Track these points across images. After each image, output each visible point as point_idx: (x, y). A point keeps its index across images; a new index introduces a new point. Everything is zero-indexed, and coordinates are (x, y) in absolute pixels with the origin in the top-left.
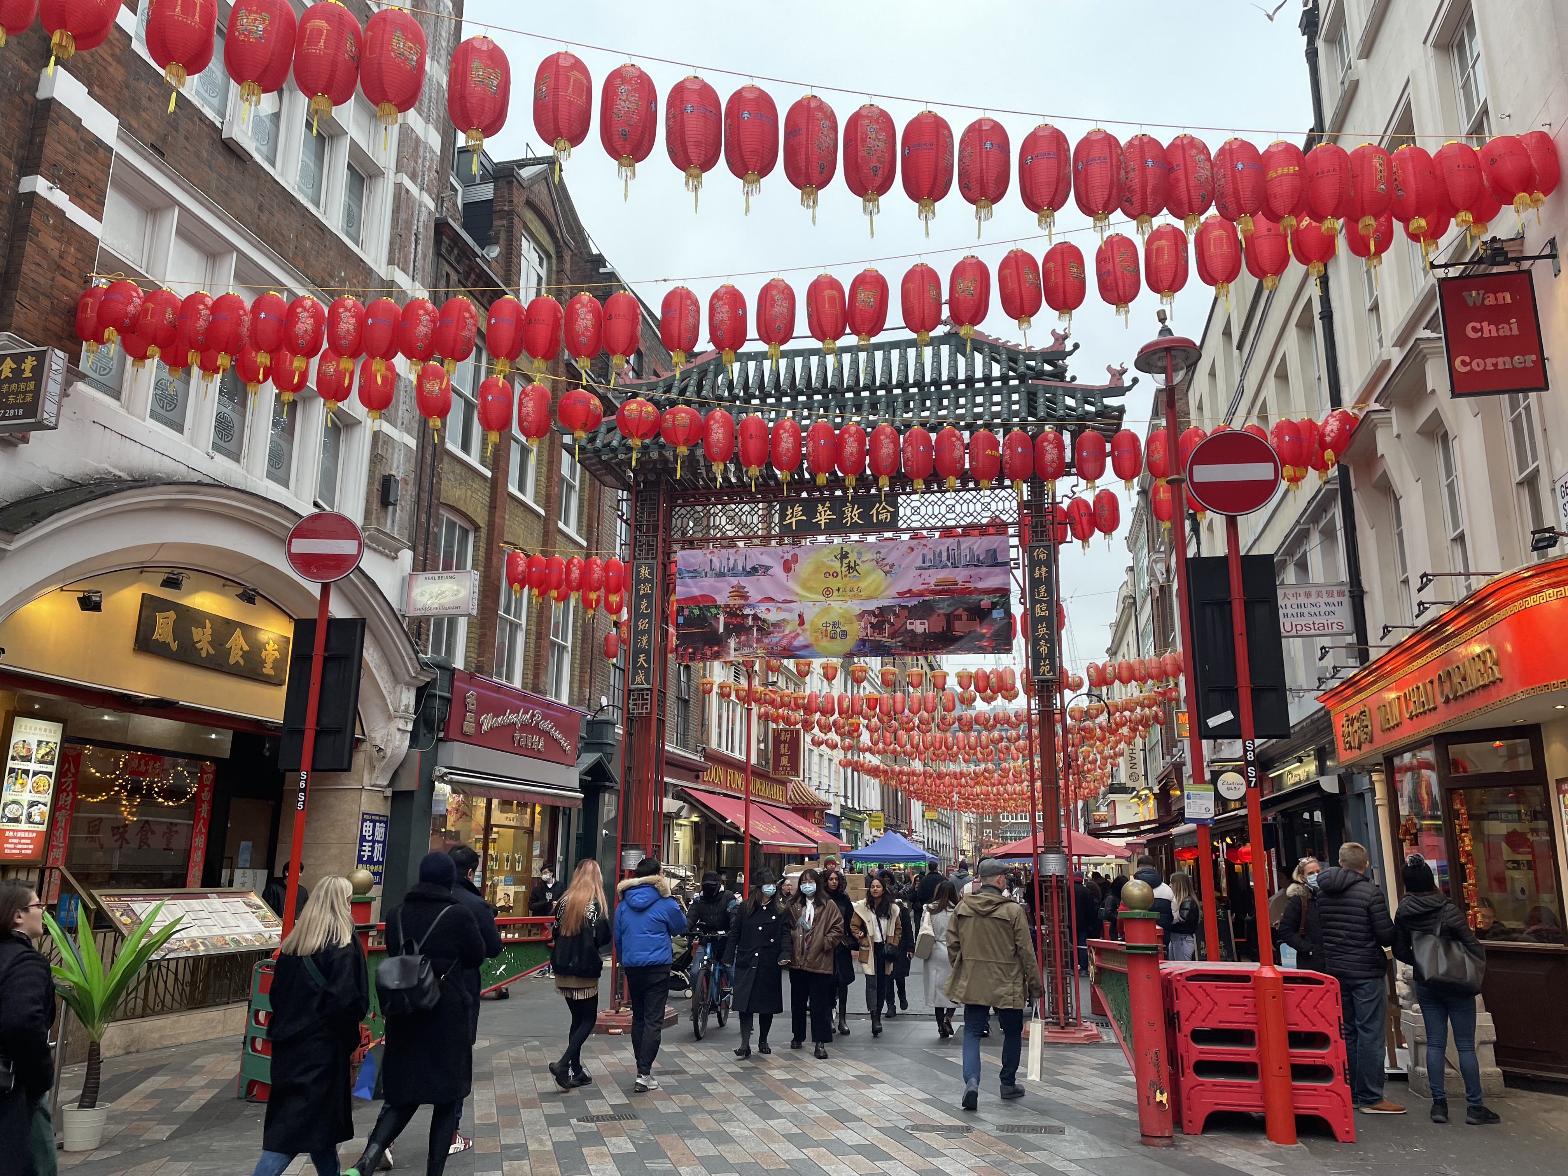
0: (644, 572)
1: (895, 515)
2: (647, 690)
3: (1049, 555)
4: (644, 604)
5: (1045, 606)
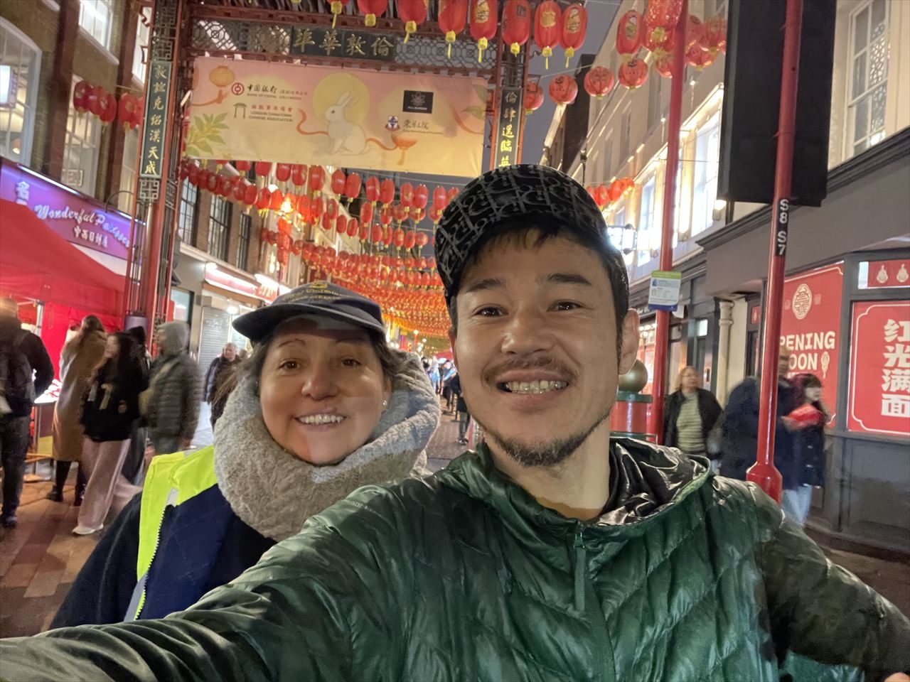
0: (160, 71)
1: (392, 51)
2: (157, 179)
3: (518, 99)
4: (158, 101)
5: (509, 142)
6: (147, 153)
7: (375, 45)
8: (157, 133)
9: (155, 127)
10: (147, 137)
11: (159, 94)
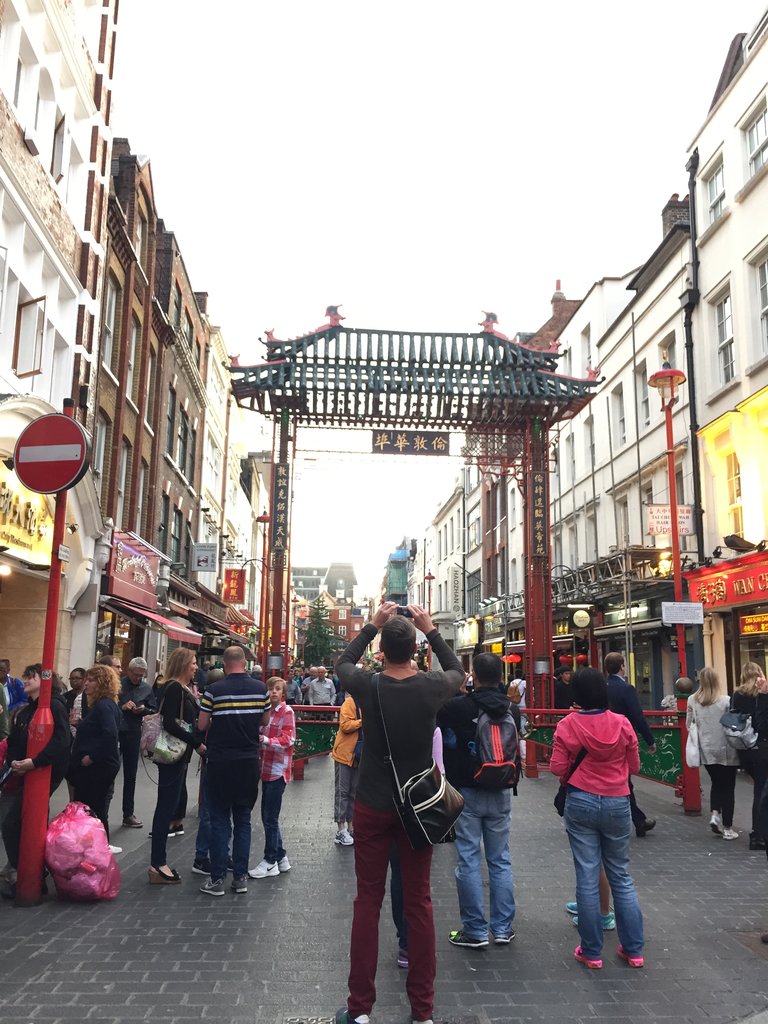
0: (282, 471)
1: (447, 446)
3: (544, 480)
4: (282, 493)
5: (541, 511)
6: (275, 531)
7: (434, 442)
8: (282, 516)
10: (275, 519)
11: (283, 487)
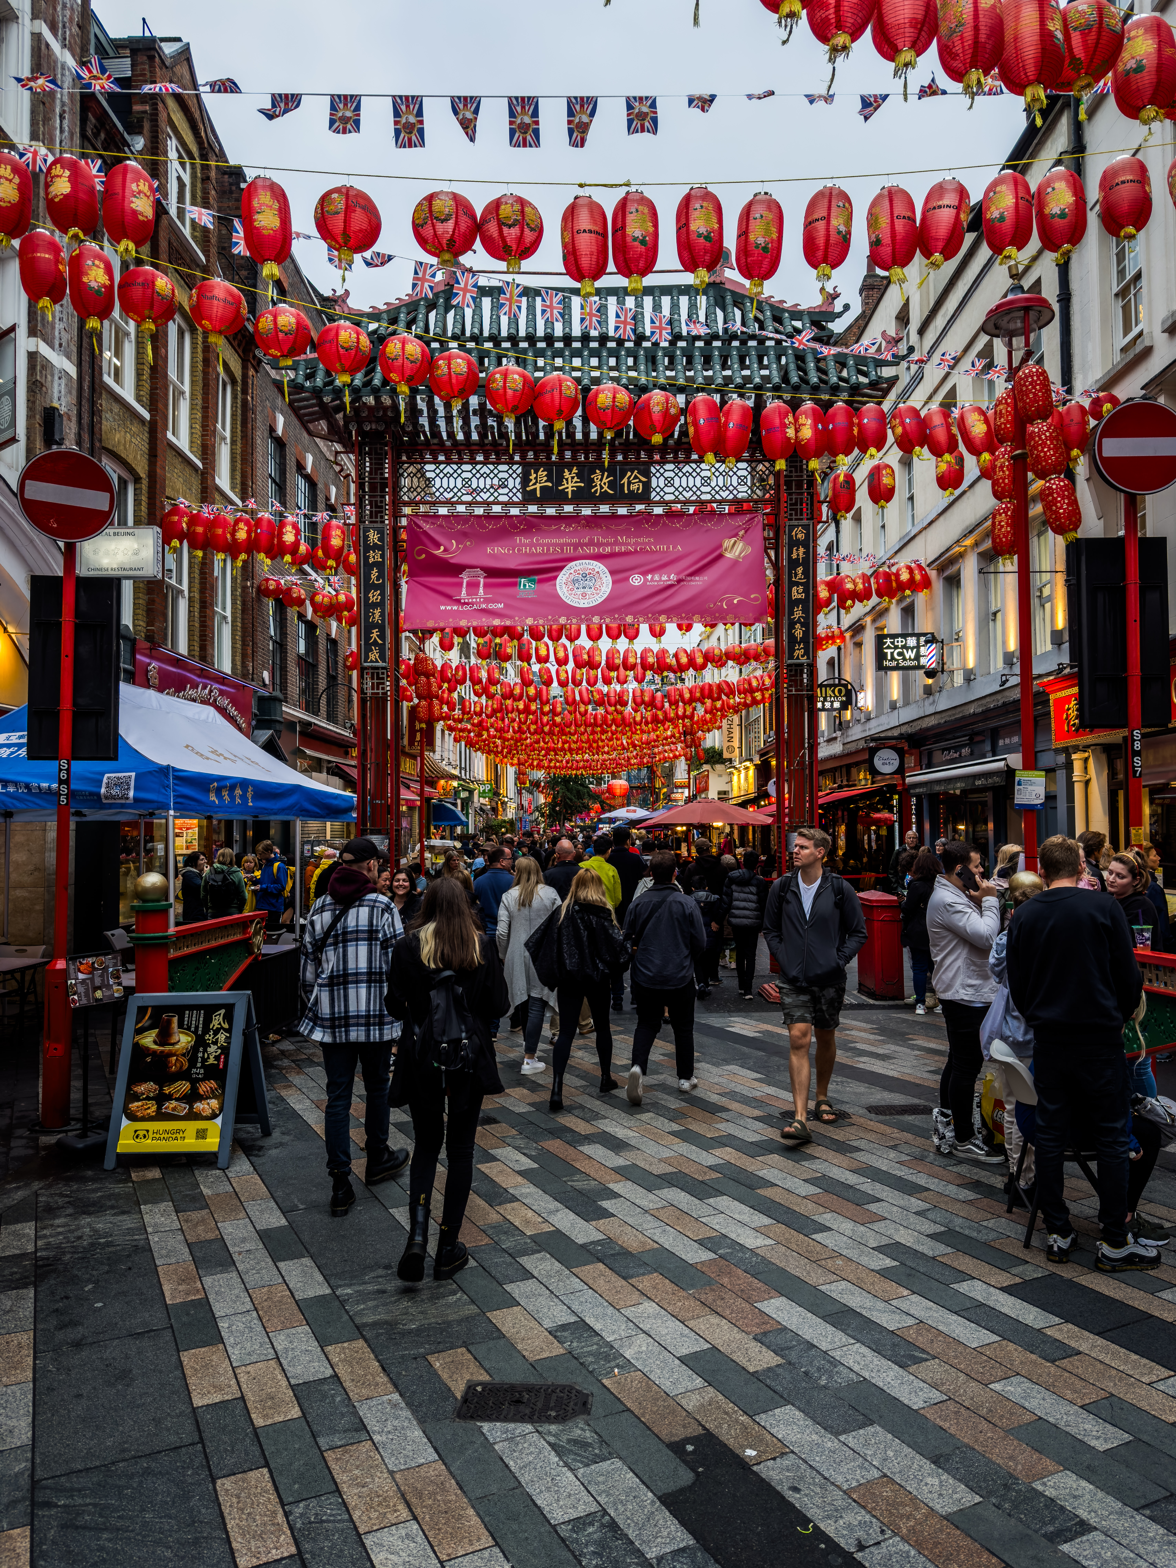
0: (373, 537)
1: (647, 486)
2: (382, 668)
3: (807, 535)
4: (375, 573)
5: (802, 589)
6: (368, 638)
7: (625, 480)
8: (377, 612)
9: (375, 605)
10: (367, 617)
11: (376, 564)
